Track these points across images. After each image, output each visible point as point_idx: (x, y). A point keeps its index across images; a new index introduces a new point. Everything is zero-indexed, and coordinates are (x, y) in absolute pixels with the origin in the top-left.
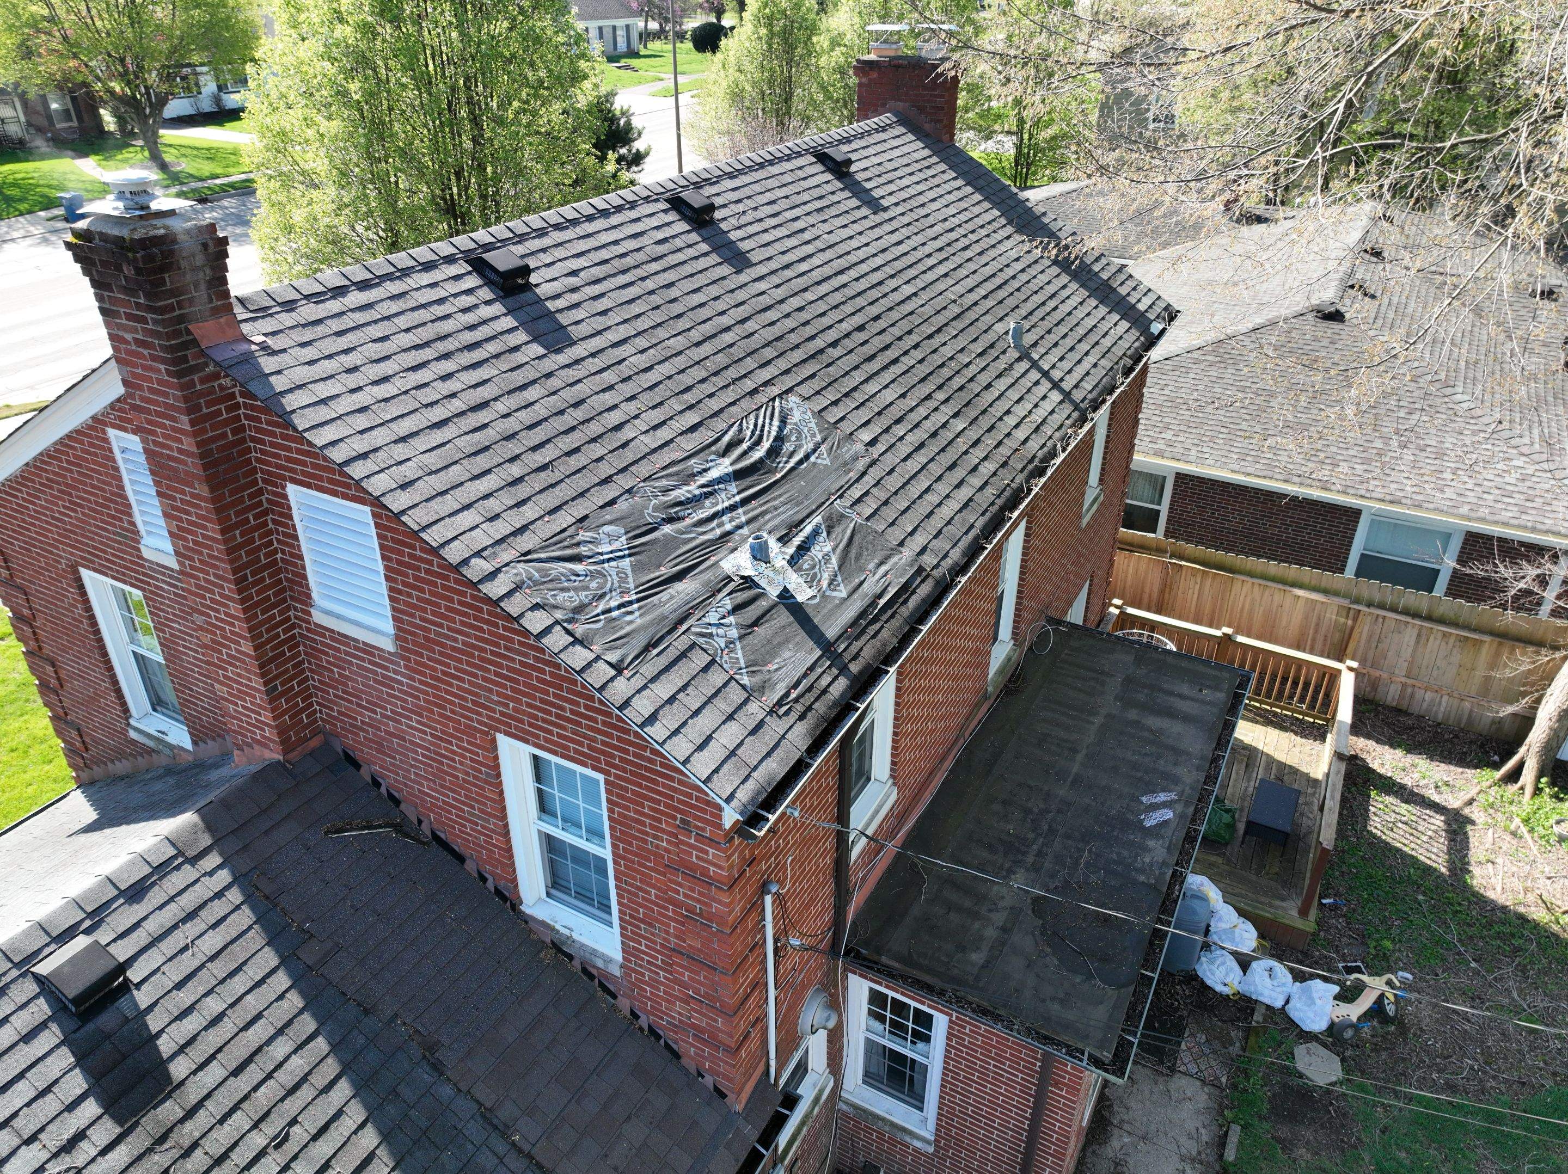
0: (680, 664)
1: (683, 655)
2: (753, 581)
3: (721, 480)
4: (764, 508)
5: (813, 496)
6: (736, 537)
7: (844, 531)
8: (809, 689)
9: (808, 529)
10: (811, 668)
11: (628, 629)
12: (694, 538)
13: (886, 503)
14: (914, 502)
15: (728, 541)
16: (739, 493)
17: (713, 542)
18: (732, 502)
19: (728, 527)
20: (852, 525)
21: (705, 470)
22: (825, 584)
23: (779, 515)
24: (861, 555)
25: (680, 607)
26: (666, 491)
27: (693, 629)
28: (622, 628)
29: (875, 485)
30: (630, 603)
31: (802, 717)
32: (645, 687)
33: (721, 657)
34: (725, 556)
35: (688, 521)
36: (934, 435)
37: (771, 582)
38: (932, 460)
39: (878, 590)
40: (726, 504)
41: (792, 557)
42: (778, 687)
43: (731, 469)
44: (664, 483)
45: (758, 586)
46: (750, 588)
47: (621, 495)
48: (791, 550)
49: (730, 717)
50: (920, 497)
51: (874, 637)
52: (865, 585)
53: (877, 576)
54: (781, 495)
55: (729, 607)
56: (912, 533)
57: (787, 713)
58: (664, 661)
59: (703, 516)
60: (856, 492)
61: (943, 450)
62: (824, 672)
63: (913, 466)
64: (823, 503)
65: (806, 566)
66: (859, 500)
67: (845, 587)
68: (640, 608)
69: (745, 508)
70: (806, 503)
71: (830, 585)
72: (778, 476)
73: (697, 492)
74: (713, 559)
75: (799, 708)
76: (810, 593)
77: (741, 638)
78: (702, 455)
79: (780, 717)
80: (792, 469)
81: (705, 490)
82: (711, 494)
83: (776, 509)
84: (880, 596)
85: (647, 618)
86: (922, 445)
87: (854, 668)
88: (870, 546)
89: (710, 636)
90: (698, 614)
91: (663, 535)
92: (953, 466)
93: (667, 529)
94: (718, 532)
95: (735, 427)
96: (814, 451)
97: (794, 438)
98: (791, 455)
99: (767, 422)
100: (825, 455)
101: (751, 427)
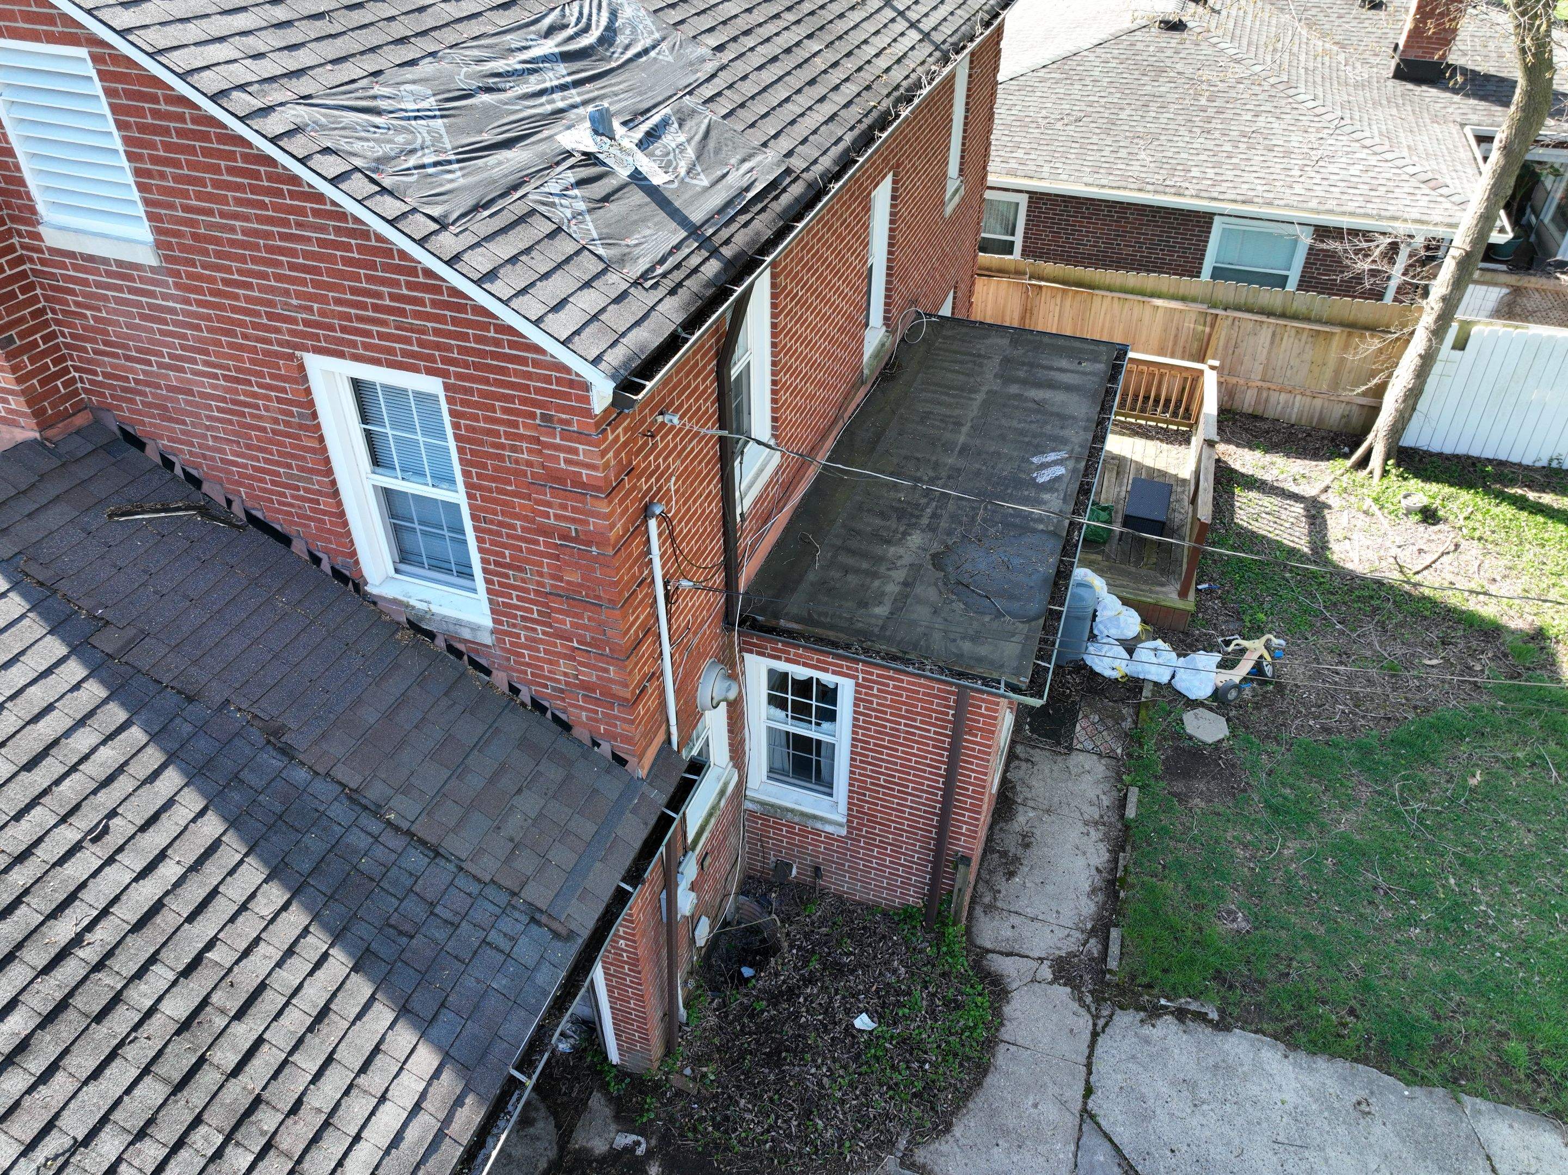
0: (519, 228)
1: (521, 221)
2: (597, 158)
3: (545, 59)
4: (602, 92)
5: (657, 88)
6: (571, 115)
7: (699, 125)
9: (656, 119)
10: (677, 247)
11: (450, 187)
12: (520, 110)
13: (743, 105)
14: (773, 109)
15: (562, 118)
16: (569, 74)
17: (544, 116)
18: (562, 82)
19: (561, 104)
20: (706, 121)
21: (526, 48)
22: (682, 171)
23: (620, 101)
24: (721, 149)
25: (511, 173)
26: (479, 61)
27: (532, 196)
28: (442, 185)
29: (727, 88)
30: (450, 162)
32: (478, 245)
33: (569, 227)
34: (561, 131)
35: (510, 94)
36: (787, 51)
37: (619, 162)
38: (788, 73)
39: (742, 184)
40: (555, 83)
41: (641, 141)
42: (639, 261)
43: (556, 51)
44: (476, 53)
45: (604, 164)
46: (594, 165)
47: (423, 57)
48: (638, 134)
49: (587, 285)
50: (779, 105)
51: (744, 226)
52: (728, 177)
53: (741, 171)
54: (619, 83)
55: (572, 181)
56: (774, 137)
57: (653, 287)
58: (497, 224)
59: (530, 90)
60: (708, 91)
61: (799, 66)
62: (692, 252)
63: (768, 76)
64: (671, 97)
65: (658, 153)
66: (712, 99)
67: (707, 177)
68: (462, 169)
69: (579, 90)
70: (650, 94)
71: (688, 172)
72: (613, 64)
73: (517, 67)
74: (547, 132)
75: (667, 283)
76: (666, 177)
77: (590, 211)
78: (518, 33)
79: (645, 290)
80: (630, 60)
81: (529, 66)
82: (535, 71)
83: (615, 95)
84: (746, 189)
85: (472, 180)
86: (775, 59)
87: (726, 253)
88: (730, 143)
89: (553, 205)
90: (535, 183)
91: (483, 103)
92: (812, 82)
93: (486, 97)
94: (549, 108)
95: (557, 11)
96: (654, 47)
97: (628, 32)
98: (627, 48)
99: (594, 11)
100: (667, 53)
101: (576, 14)
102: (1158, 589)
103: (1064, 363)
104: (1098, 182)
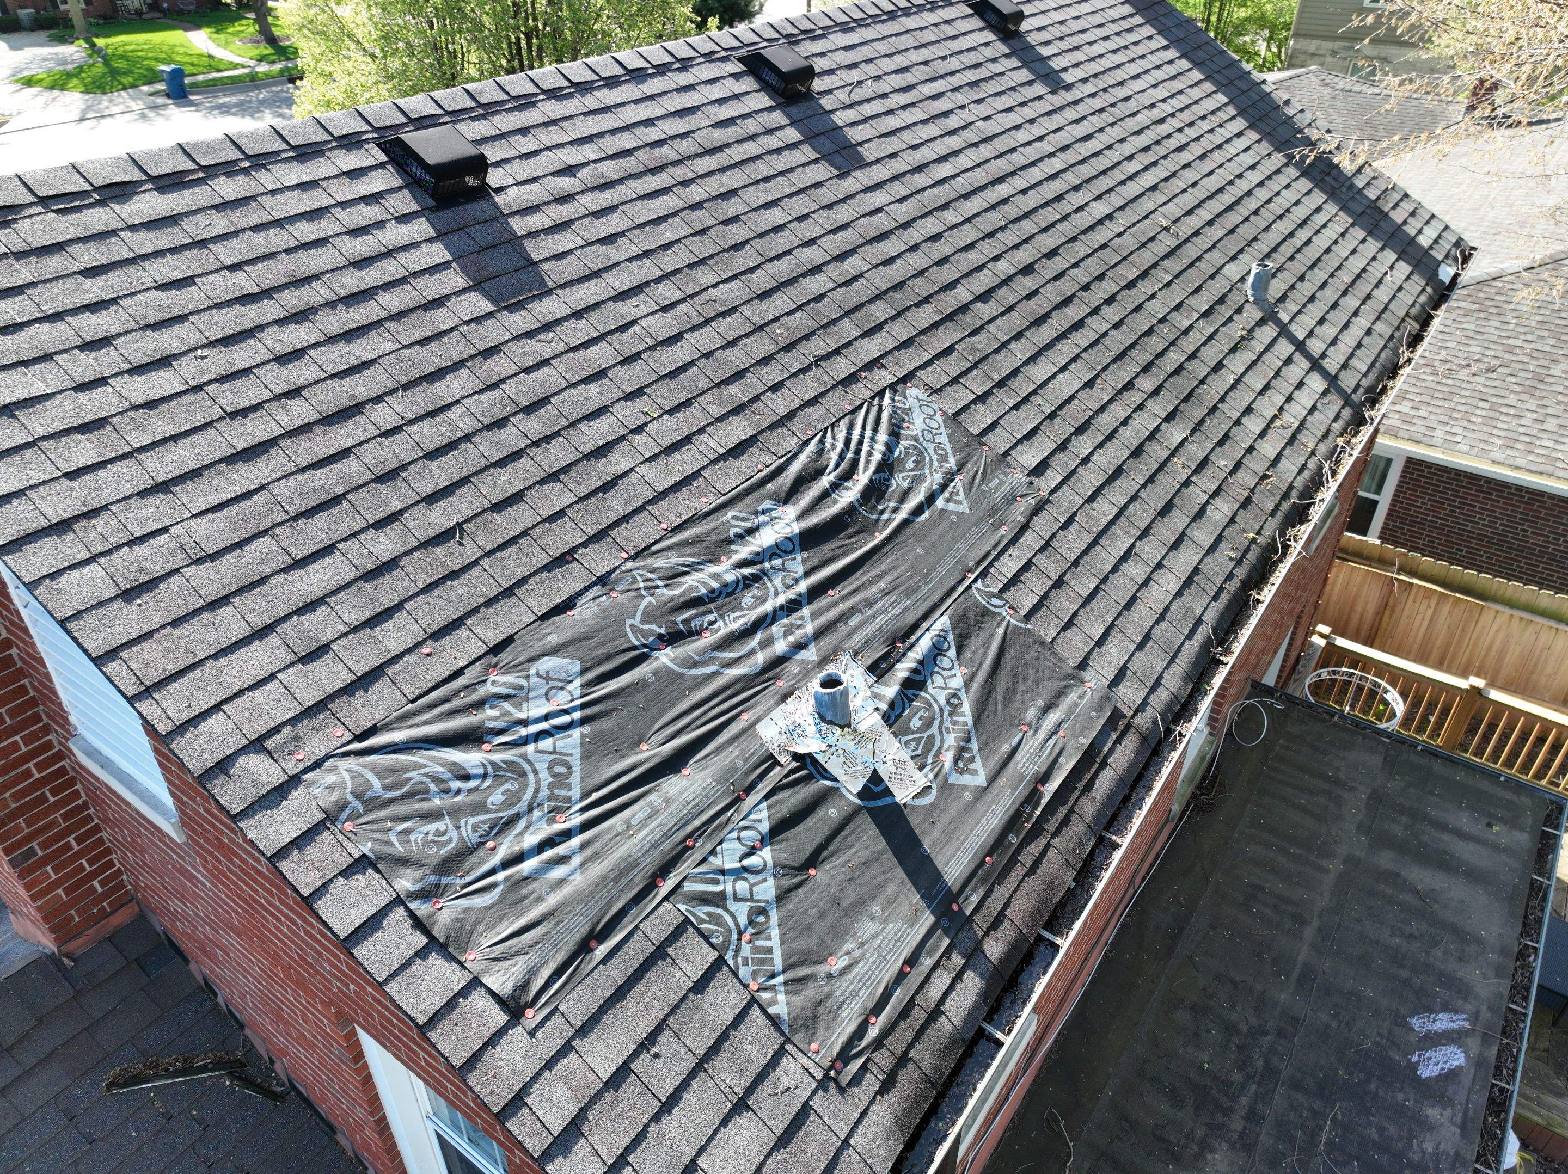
0: (651, 976)
1: (660, 953)
2: (815, 762)
3: (777, 550)
4: (849, 603)
5: (937, 575)
6: (793, 668)
7: (987, 644)
8: (904, 1014)
9: (924, 644)
10: (912, 961)
11: (553, 900)
12: (715, 674)
13: (1059, 583)
14: (1105, 580)
15: (777, 678)
16: (807, 574)
17: (748, 681)
18: (791, 594)
19: (780, 647)
20: (1001, 631)
21: (751, 531)
22: (948, 758)
23: (874, 617)
24: (1015, 691)
25: (666, 836)
26: (673, 576)
27: (689, 887)
28: (540, 899)
29: (1042, 550)
30: (567, 835)
31: (886, 1086)
32: (566, 1049)
33: (737, 950)
34: (769, 711)
35: (708, 639)
36: (1137, 452)
37: (849, 761)
38: (1134, 498)
39: (1040, 766)
40: (782, 599)
41: (892, 705)
42: (844, 1013)
43: (796, 528)
44: (673, 560)
45: (824, 773)
46: (808, 779)
47: (586, 589)
48: (890, 690)
49: (741, 1105)
50: (1115, 569)
51: (1031, 871)
52: (1019, 756)
53: (1042, 735)
54: (880, 577)
55: (765, 827)
56: (1100, 642)
57: (857, 1079)
58: (616, 973)
59: (735, 626)
60: (1009, 565)
61: (1151, 480)
62: (936, 965)
63: (1104, 510)
64: (954, 588)
65: (916, 723)
66: (1015, 580)
67: (985, 760)
68: (583, 846)
69: (815, 606)
70: (925, 589)
71: (957, 759)
72: (880, 537)
73: (730, 577)
74: (745, 719)
75: (884, 1060)
76: (921, 779)
77: (782, 897)
78: (748, 500)
79: (842, 1090)
80: (905, 523)
81: (746, 571)
82: (756, 578)
83: (870, 605)
84: (1045, 778)
85: (598, 869)
86: (1118, 472)
87: (994, 949)
88: (1031, 672)
89: (718, 899)
90: (702, 847)
91: (656, 673)
92: (1167, 509)
93: (665, 657)
94: (761, 658)
95: (812, 446)
96: (944, 487)
97: (910, 464)
98: (903, 497)
99: (868, 433)
100: (961, 496)
101: (840, 445)
102: (1551, 1100)
103: (1464, 820)
104: (1511, 462)
